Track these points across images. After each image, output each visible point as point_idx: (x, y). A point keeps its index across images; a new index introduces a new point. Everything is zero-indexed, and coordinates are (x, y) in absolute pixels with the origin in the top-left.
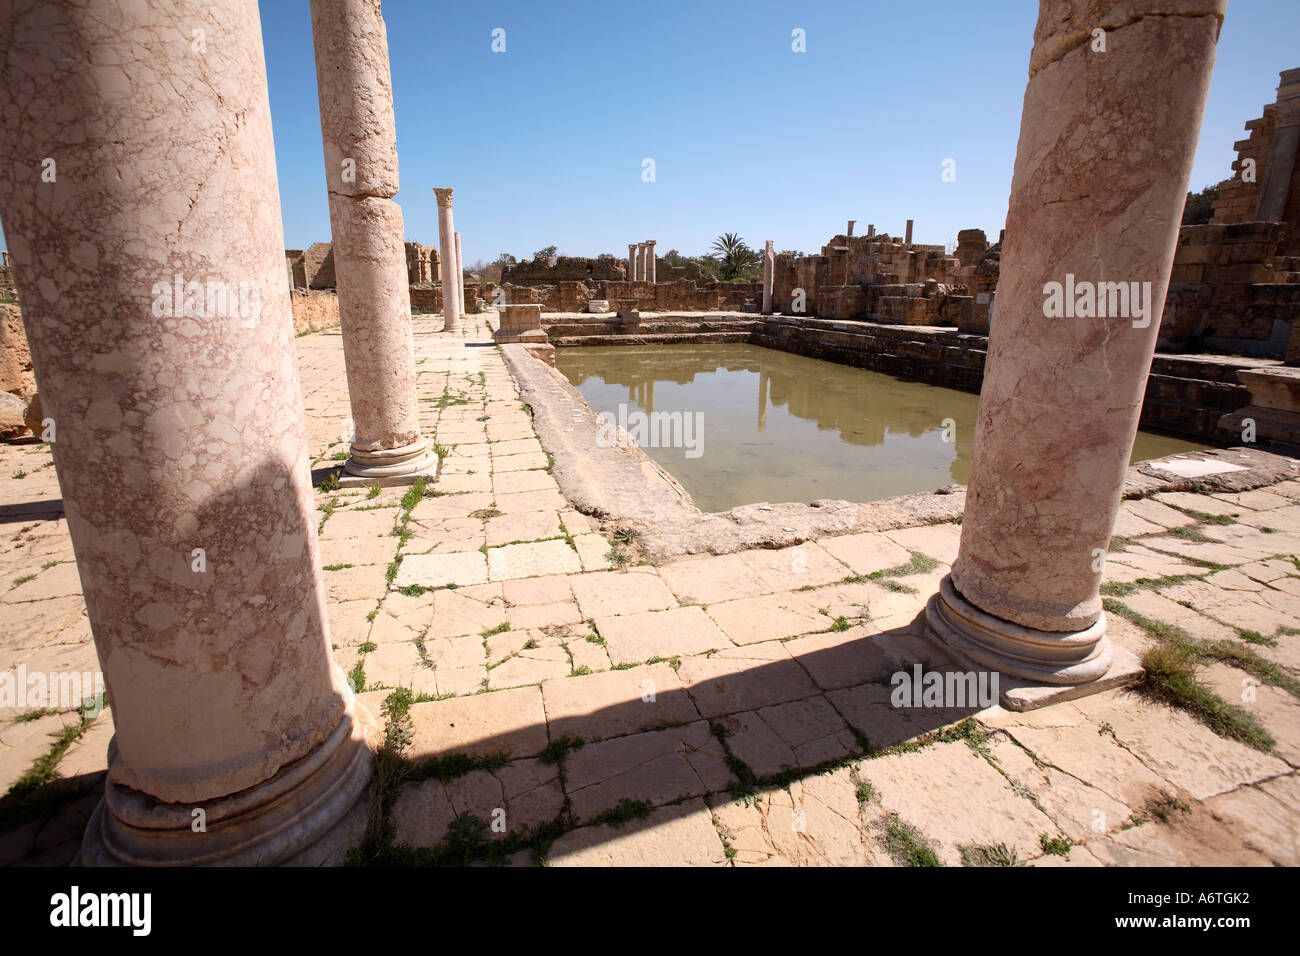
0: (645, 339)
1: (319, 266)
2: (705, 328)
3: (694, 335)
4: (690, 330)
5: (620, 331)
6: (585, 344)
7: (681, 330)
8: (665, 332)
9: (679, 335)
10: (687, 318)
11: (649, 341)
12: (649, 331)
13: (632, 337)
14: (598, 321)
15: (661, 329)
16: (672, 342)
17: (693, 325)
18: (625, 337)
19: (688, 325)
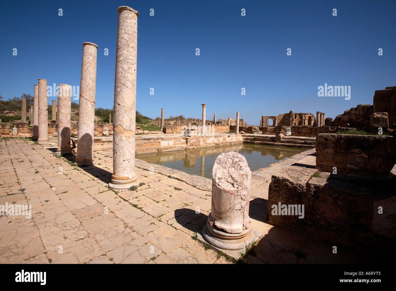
0: (281, 145)
1: (280, 121)
2: (305, 143)
3: (300, 145)
4: (299, 143)
5: (274, 141)
6: (261, 144)
7: (296, 143)
8: (289, 143)
9: (294, 144)
10: (300, 139)
11: (282, 145)
12: (284, 142)
13: (277, 143)
14: (268, 137)
15: (288, 142)
16: (290, 146)
17: (301, 141)
18: (274, 143)
19: (299, 141)
